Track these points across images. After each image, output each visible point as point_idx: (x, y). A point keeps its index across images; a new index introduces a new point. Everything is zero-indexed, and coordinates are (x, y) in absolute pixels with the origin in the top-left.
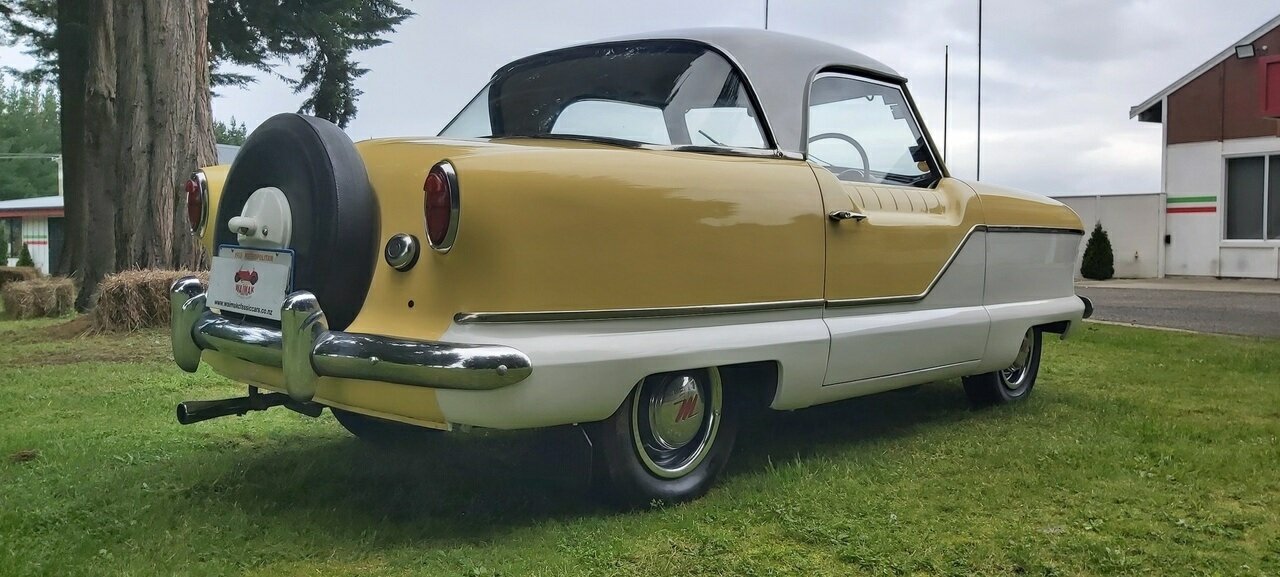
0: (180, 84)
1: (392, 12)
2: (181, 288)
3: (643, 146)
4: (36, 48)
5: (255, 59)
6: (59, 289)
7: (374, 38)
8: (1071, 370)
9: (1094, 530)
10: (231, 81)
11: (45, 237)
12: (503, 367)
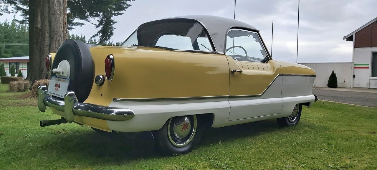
0: (59, 26)
1: (125, 5)
2: (41, 88)
3: (176, 50)
4: (23, 14)
5: (85, 18)
6: (25, 84)
7: (120, 12)
8: (312, 117)
9: (302, 167)
10: (77, 25)
11: (26, 68)
12: (126, 115)
